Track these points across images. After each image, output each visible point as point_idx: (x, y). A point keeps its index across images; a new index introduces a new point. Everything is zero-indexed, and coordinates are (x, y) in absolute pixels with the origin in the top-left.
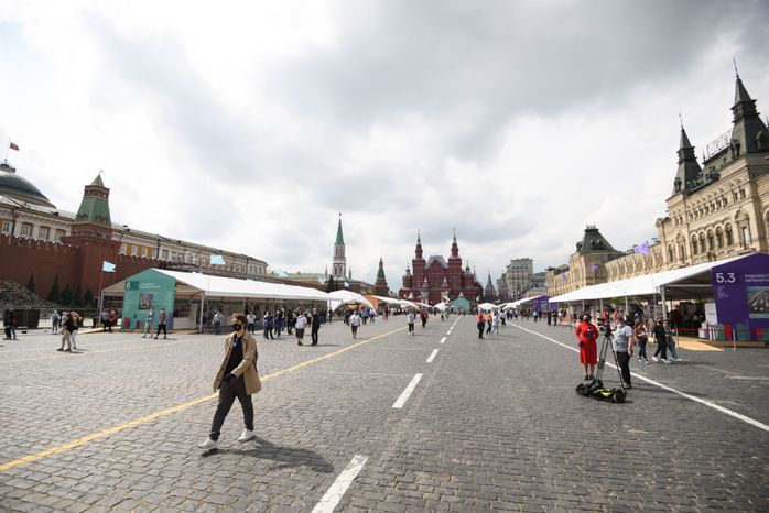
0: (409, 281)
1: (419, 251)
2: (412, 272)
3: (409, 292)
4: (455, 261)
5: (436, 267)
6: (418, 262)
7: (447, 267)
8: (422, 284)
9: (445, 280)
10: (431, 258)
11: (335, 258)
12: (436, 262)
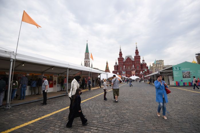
0: (117, 67)
1: (121, 54)
2: (118, 64)
3: (117, 72)
4: (137, 57)
5: (129, 60)
6: (120, 59)
7: (133, 60)
8: (122, 68)
9: (133, 66)
10: (126, 57)
11: (85, 58)
12: (128, 59)
